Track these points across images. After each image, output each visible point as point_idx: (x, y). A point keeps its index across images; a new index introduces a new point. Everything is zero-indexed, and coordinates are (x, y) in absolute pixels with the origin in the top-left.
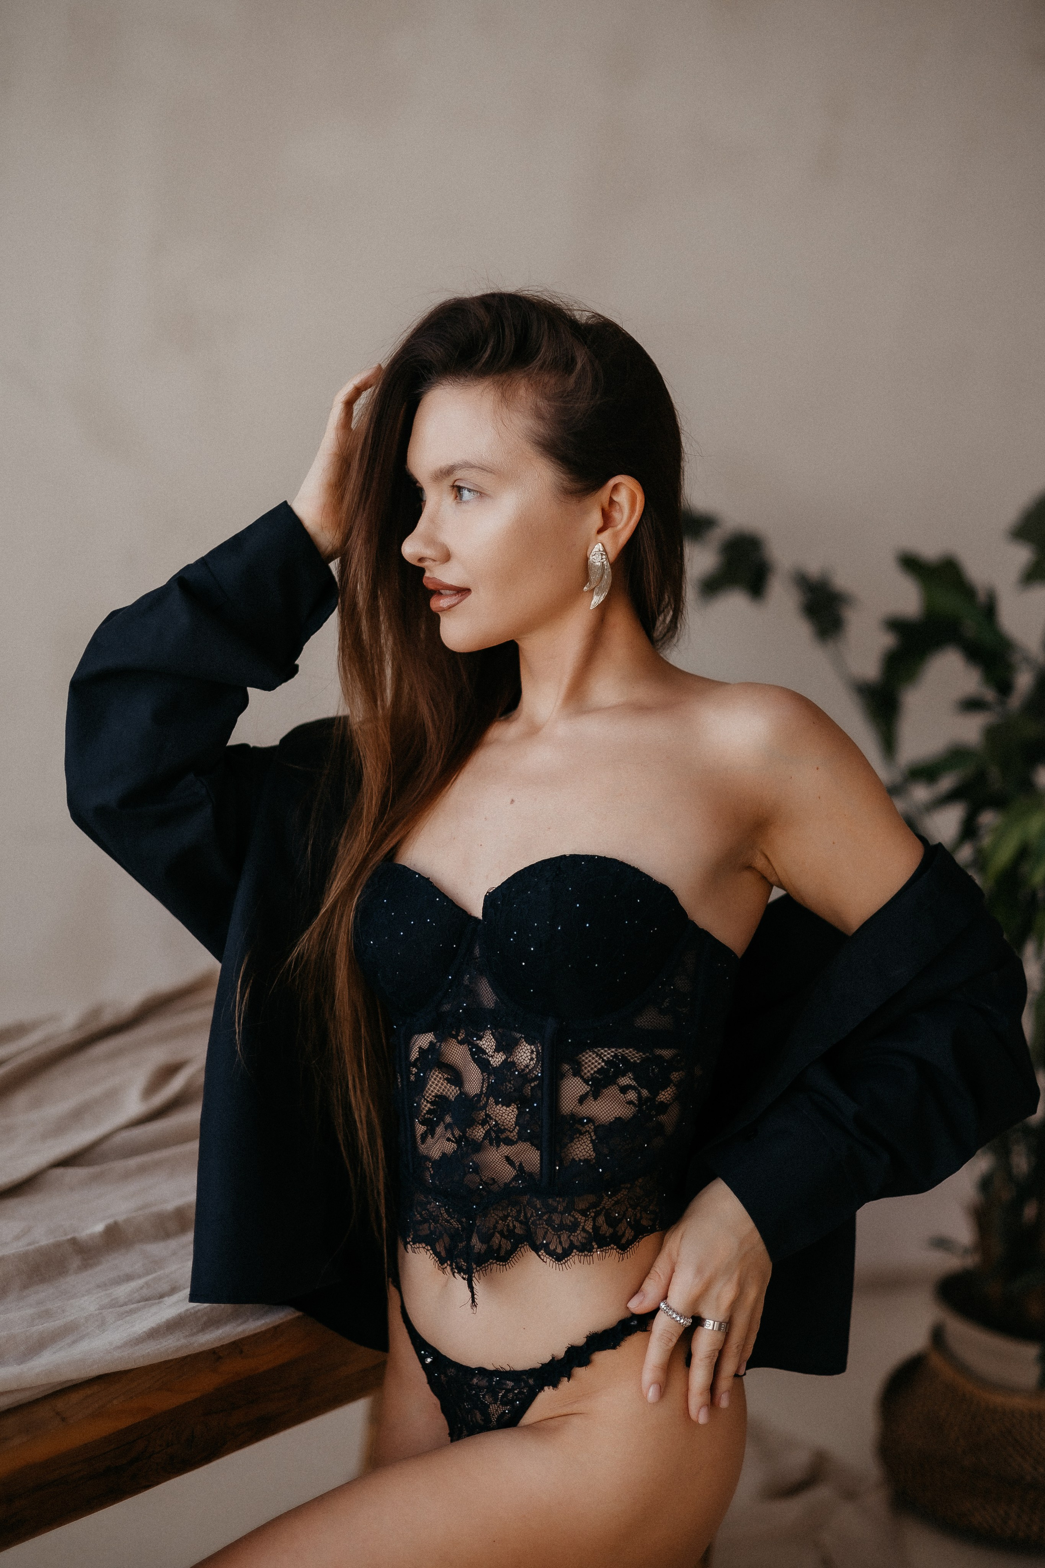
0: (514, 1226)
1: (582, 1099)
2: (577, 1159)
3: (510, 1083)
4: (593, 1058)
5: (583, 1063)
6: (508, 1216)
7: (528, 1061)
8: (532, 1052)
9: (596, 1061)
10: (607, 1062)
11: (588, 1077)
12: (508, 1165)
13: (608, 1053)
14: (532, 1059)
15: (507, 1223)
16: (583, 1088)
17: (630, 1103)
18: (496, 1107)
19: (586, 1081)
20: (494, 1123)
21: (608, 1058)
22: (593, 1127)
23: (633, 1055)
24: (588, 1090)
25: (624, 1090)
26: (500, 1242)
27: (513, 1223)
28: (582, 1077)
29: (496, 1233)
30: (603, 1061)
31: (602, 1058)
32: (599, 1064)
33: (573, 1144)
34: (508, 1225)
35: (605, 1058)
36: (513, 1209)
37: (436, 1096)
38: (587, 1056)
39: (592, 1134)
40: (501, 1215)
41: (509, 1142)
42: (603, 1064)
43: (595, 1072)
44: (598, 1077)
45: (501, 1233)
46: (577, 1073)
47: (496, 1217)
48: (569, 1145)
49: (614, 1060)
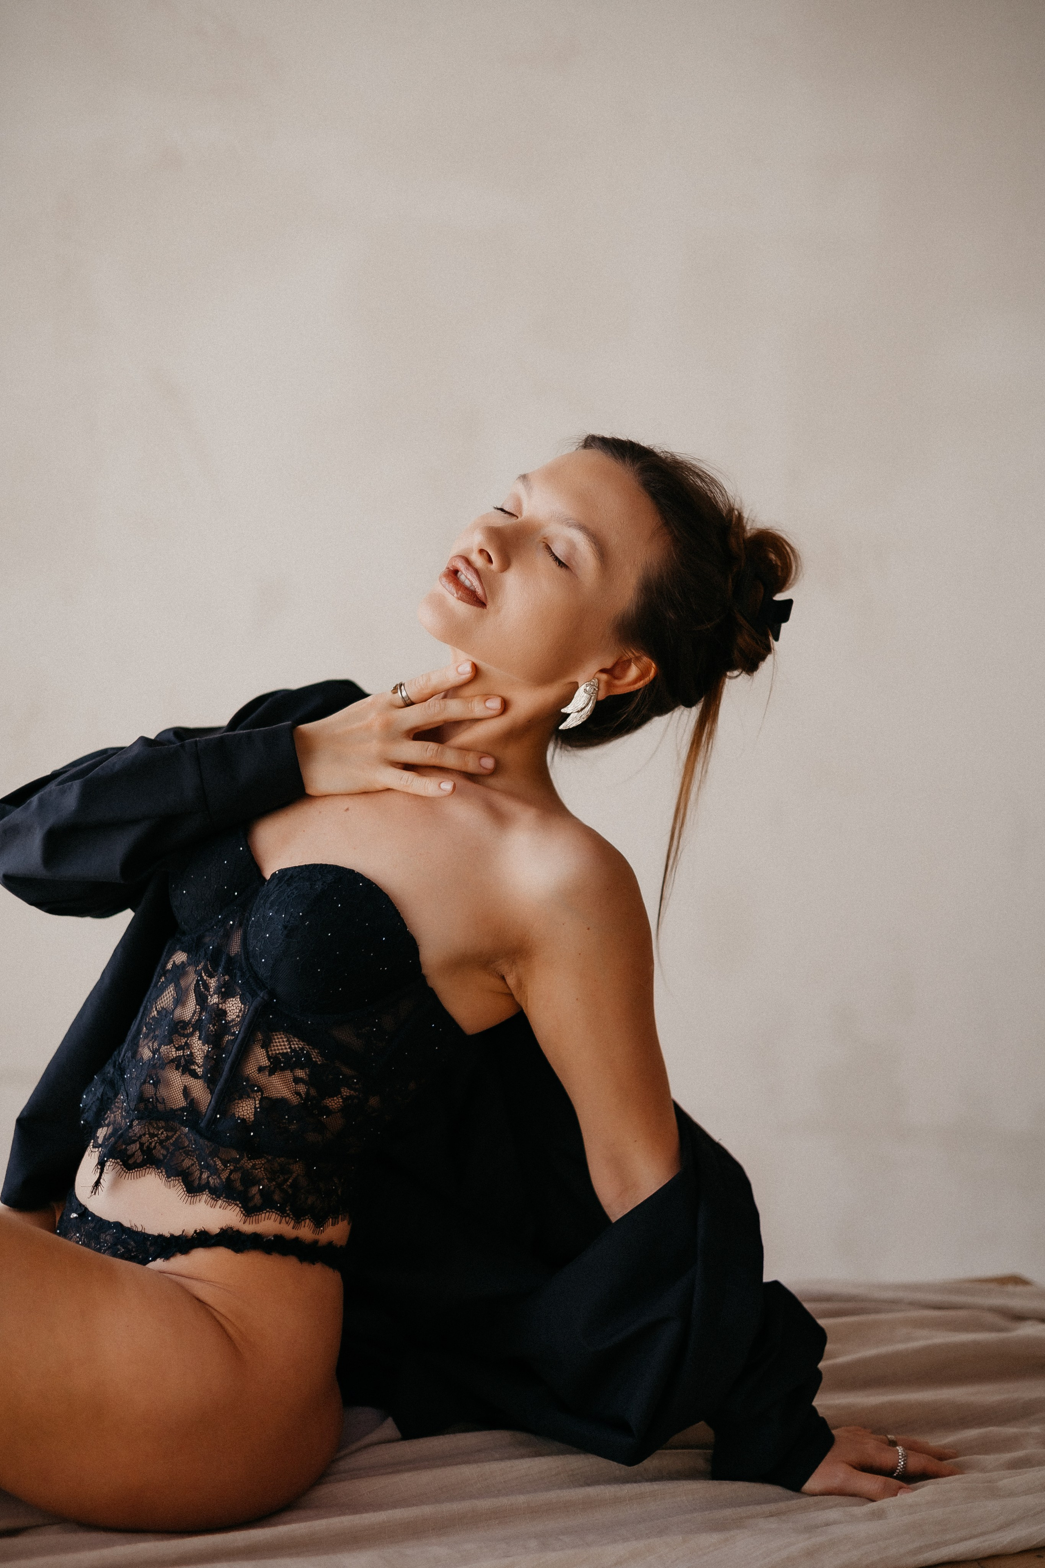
0: (155, 1147)
1: (261, 1069)
2: (237, 1116)
3: (214, 1028)
4: (283, 1041)
5: (274, 1041)
6: (156, 1135)
7: (235, 1017)
8: (240, 1011)
9: (284, 1045)
10: (293, 1050)
11: (272, 1054)
12: (181, 1095)
13: (297, 1044)
14: (238, 1016)
15: (151, 1141)
16: (265, 1062)
17: (298, 1093)
18: (198, 1041)
19: (269, 1058)
20: (189, 1053)
21: (295, 1048)
22: (260, 1097)
23: (316, 1057)
24: (267, 1065)
25: (297, 1080)
26: (135, 1152)
27: (156, 1143)
28: (267, 1052)
29: (138, 1142)
30: (290, 1048)
31: (291, 1045)
32: (286, 1048)
33: (240, 1102)
34: (151, 1143)
35: (293, 1046)
36: (164, 1133)
37: (163, 1008)
38: (279, 1037)
39: (257, 1102)
40: (152, 1131)
41: (194, 1075)
42: (289, 1050)
43: (279, 1053)
44: (280, 1059)
45: (142, 1145)
46: (266, 1045)
47: (147, 1130)
48: (237, 1101)
49: (300, 1052)
